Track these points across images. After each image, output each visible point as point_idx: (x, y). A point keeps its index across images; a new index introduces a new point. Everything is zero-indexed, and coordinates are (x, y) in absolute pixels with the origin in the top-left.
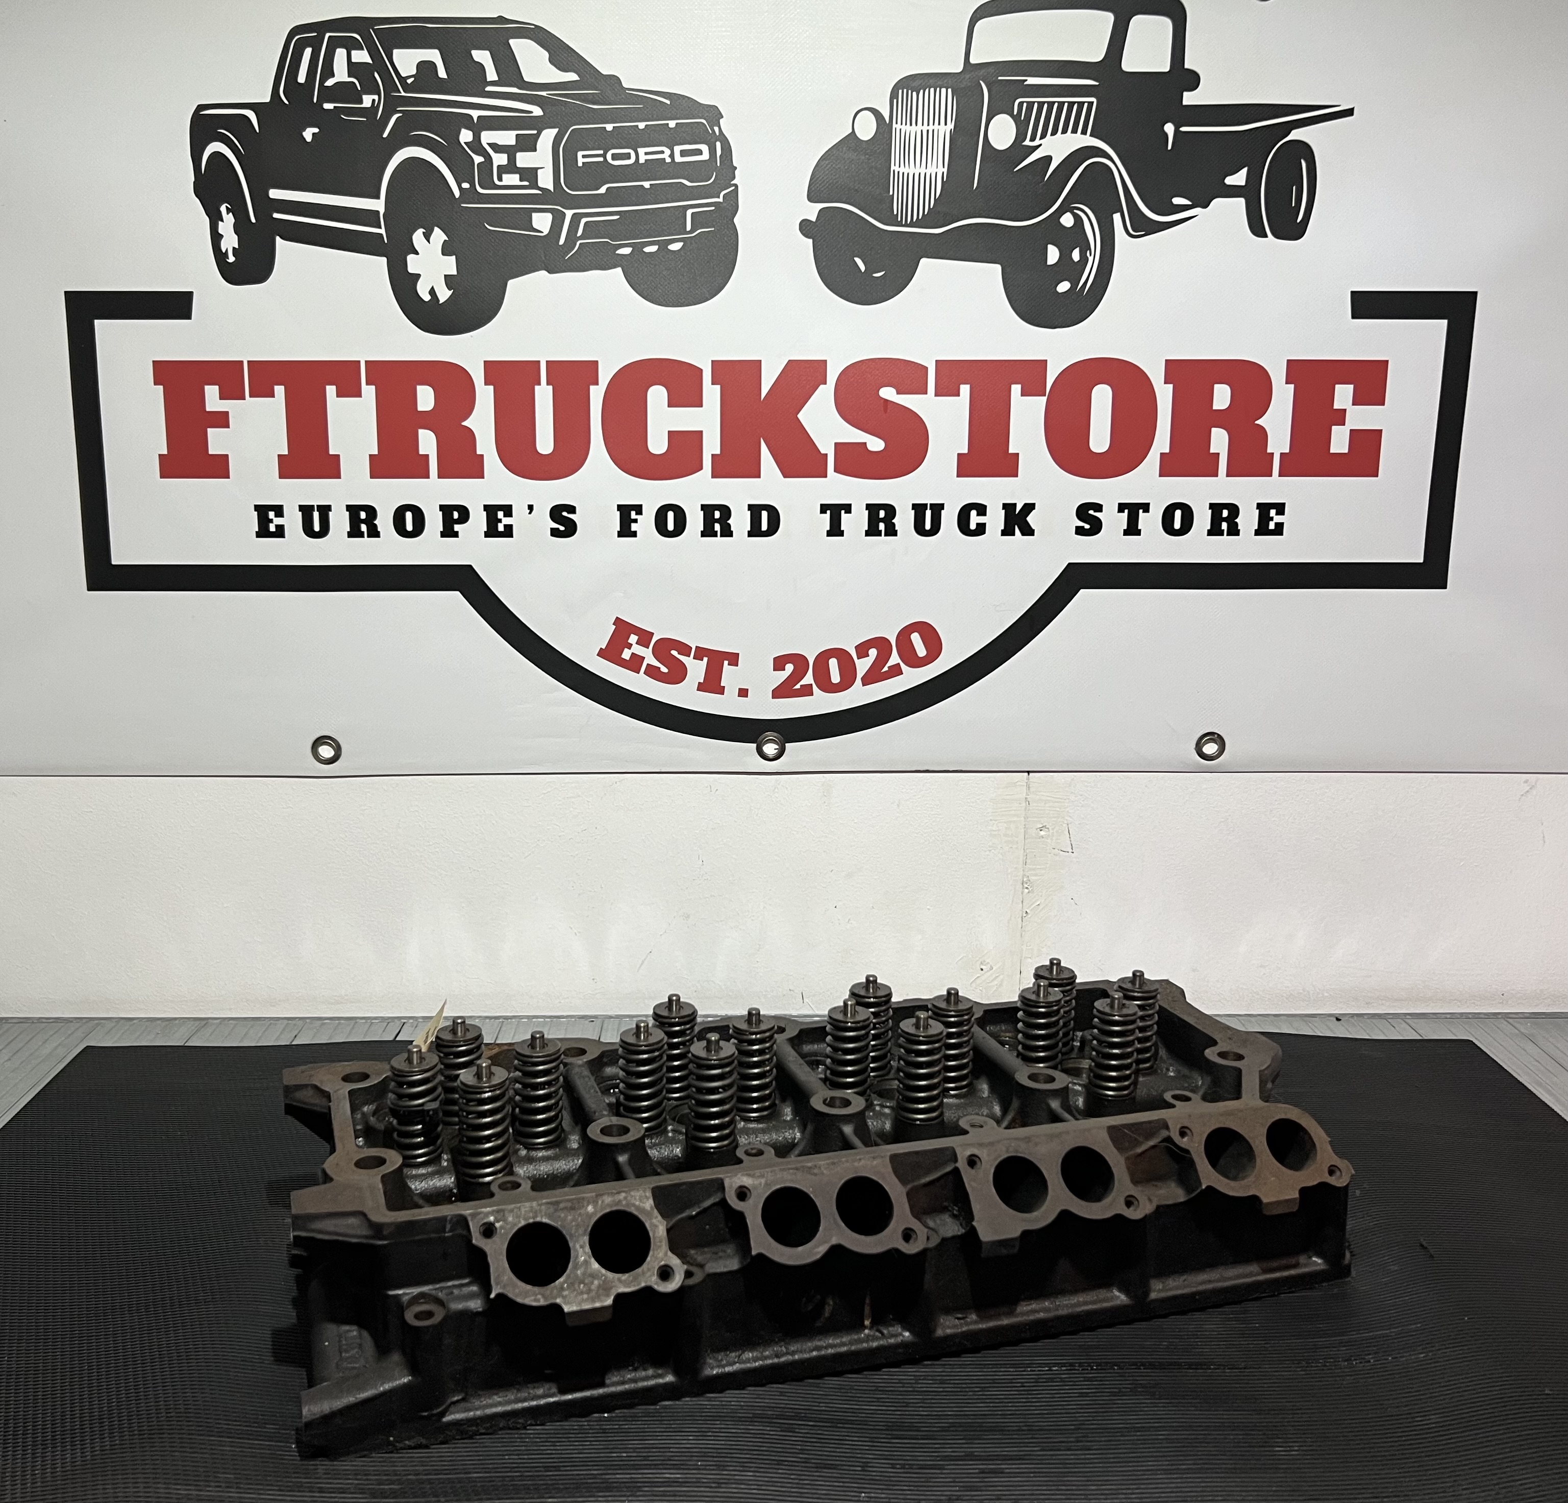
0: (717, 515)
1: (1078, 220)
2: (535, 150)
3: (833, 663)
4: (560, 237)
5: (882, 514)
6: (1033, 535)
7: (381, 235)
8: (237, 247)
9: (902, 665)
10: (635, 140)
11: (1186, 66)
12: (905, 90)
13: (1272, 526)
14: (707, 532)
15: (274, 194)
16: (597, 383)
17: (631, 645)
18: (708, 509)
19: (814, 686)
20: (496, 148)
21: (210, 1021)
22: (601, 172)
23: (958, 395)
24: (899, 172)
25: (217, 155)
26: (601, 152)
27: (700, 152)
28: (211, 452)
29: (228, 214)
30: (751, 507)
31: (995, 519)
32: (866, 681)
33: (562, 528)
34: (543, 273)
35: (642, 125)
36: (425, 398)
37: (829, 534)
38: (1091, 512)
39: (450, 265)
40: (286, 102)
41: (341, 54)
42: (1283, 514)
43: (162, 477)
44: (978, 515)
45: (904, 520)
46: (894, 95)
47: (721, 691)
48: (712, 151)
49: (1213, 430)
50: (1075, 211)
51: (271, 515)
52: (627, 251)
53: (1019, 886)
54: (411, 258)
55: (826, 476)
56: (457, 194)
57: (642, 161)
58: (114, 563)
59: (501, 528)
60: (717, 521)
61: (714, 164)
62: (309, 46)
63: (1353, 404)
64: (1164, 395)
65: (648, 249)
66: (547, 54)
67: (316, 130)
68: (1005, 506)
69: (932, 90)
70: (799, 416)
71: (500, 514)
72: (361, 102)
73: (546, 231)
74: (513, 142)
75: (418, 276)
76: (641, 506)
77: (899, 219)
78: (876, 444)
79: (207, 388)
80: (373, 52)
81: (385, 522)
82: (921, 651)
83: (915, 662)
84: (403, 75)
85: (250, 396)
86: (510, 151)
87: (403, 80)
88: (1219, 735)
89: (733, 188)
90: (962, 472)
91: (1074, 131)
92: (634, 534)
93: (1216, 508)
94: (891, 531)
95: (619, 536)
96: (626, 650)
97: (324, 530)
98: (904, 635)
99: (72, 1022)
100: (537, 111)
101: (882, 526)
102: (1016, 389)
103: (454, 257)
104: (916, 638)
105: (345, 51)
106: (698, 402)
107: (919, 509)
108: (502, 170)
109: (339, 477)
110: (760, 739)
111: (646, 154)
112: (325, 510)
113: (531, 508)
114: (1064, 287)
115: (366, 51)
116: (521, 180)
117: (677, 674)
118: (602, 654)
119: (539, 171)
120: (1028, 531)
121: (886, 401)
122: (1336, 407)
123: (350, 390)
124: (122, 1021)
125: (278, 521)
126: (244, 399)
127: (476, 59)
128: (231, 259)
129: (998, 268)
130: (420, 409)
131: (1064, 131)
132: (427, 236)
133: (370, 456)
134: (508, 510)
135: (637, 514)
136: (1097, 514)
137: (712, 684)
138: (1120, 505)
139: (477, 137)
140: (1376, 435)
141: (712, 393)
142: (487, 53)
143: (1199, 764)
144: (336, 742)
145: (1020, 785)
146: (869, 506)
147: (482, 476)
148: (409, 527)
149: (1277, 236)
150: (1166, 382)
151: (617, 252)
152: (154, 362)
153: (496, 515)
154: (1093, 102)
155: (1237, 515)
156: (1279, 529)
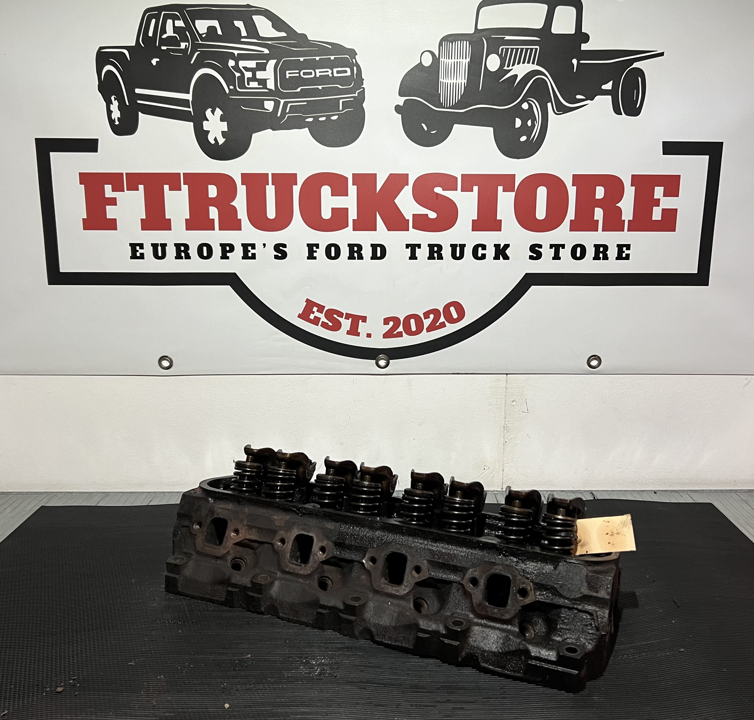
0: (356, 249)
1: (530, 106)
2: (265, 70)
3: (412, 321)
4: (278, 113)
5: (436, 249)
6: (509, 259)
7: (190, 111)
8: (120, 117)
9: (446, 322)
10: (315, 65)
11: (583, 31)
12: (446, 42)
13: (624, 255)
14: (351, 257)
15: (138, 91)
16: (296, 184)
17: (314, 312)
18: (351, 246)
19: (403, 333)
20: (246, 69)
21: (110, 493)
22: (298, 81)
23: (472, 191)
24: (443, 82)
25: (109, 72)
26: (298, 71)
27: (346, 72)
28: (108, 217)
29: (115, 101)
30: (372, 245)
31: (490, 252)
32: (429, 330)
33: (280, 255)
35: (317, 58)
36: (213, 191)
37: (410, 258)
38: (537, 248)
39: (224, 126)
40: (143, 46)
42: (629, 249)
43: (84, 229)
44: (482, 249)
45: (447, 252)
46: (440, 44)
47: (358, 334)
48: (352, 71)
49: (596, 208)
50: (529, 102)
51: (138, 248)
52: (310, 120)
53: (502, 429)
54: (205, 123)
55: (408, 230)
56: (227, 91)
57: (318, 76)
58: (61, 271)
59: (250, 255)
60: (356, 252)
61: (353, 77)
62: (154, 18)
63: (664, 196)
64: (572, 191)
65: (321, 119)
66: (271, 23)
67: (158, 60)
68: (495, 245)
69: (459, 42)
70: (396, 201)
71: (250, 248)
72: (180, 46)
73: (271, 110)
74: (254, 66)
75: (208, 132)
76: (318, 244)
77: (443, 105)
78: (432, 215)
79: (106, 186)
80: (186, 22)
81: (193, 252)
82: (455, 316)
83: (453, 321)
84: (201, 33)
85: (127, 190)
86: (253, 71)
87: (200, 35)
88: (598, 356)
89: (362, 89)
90: (474, 229)
91: (529, 62)
92: (315, 258)
93: (597, 247)
94: (440, 257)
95: (308, 259)
96: (312, 314)
97: (164, 256)
98: (447, 308)
99: (42, 494)
100: (266, 51)
101: (436, 255)
102: (500, 188)
103: (226, 122)
104: (452, 309)
105: (171, 21)
106: (346, 194)
107: (453, 247)
108: (249, 80)
109: (170, 230)
110: (377, 357)
111: (320, 72)
112: (164, 246)
113: (264, 245)
114: (523, 138)
115: (182, 21)
116: (258, 85)
117: (337, 326)
118: (300, 316)
119: (268, 80)
120: (506, 257)
121: (437, 194)
122: (655, 198)
123: (176, 187)
124: (67, 494)
125: (141, 251)
126: (124, 191)
127: (236, 25)
128: (117, 123)
129: (492, 129)
130: (210, 196)
131: (524, 62)
132: (213, 112)
133: (186, 219)
134: (253, 246)
135: (316, 248)
136: (540, 250)
137: (354, 331)
138: (551, 245)
139: (237, 64)
140: (675, 211)
141: (353, 190)
142: (242, 22)
143: (589, 371)
144: (170, 359)
145: (503, 380)
146: (429, 245)
147: (241, 230)
148: (205, 254)
149: (627, 114)
150: (573, 186)
151: (306, 120)
152: (79, 173)
153: (248, 248)
154: (537, 48)
155: (607, 250)
156: (627, 257)
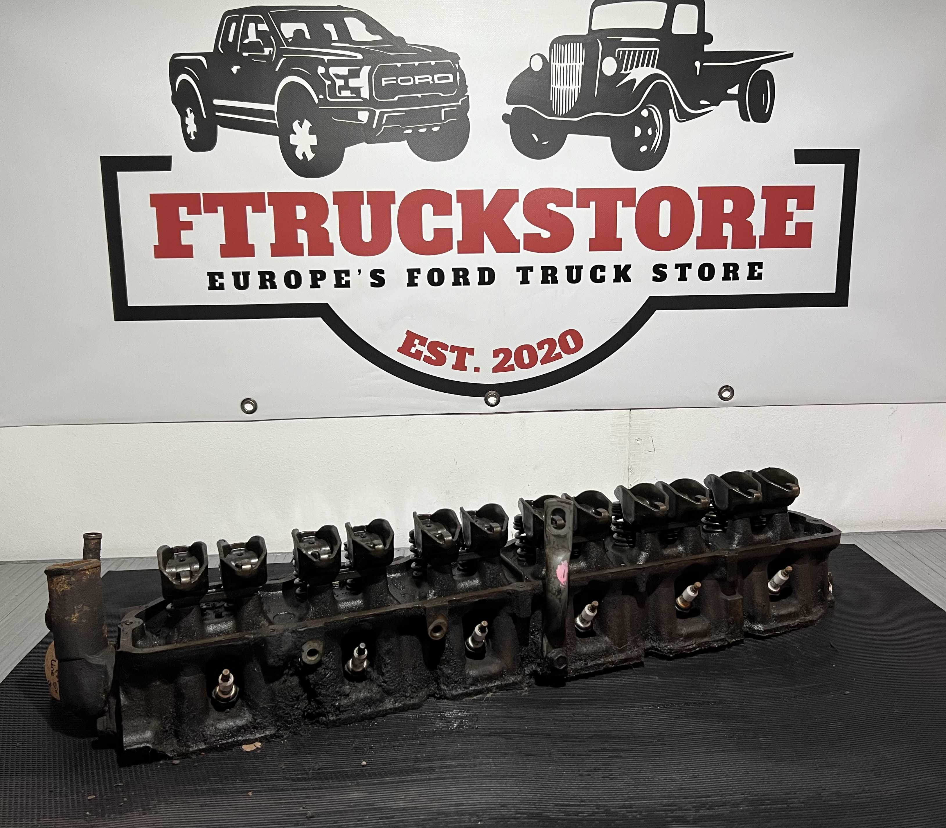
0: (461, 273)
1: (650, 113)
2: (359, 77)
3: (525, 353)
4: (373, 124)
5: (550, 272)
6: (630, 281)
7: (276, 124)
8: (196, 131)
9: (562, 353)
10: (413, 72)
11: (706, 31)
12: (557, 44)
14: (456, 283)
15: (216, 102)
16: (394, 203)
17: (416, 345)
18: (456, 271)
19: (515, 366)
20: (338, 76)
22: (395, 89)
23: (589, 207)
24: (555, 89)
25: (184, 81)
26: (395, 78)
27: (448, 78)
28: (183, 243)
29: (191, 113)
30: (479, 269)
31: (610, 274)
32: (543, 362)
33: (377, 282)
34: (364, 144)
35: (416, 64)
36: (301, 213)
37: (522, 283)
38: (661, 269)
39: (313, 140)
40: (222, 52)
41: (252, 26)
42: (762, 268)
43: (156, 258)
44: (601, 271)
45: (562, 275)
46: (552, 47)
47: (465, 369)
48: (455, 77)
49: (724, 224)
50: (649, 108)
51: (217, 277)
52: (409, 131)
53: (627, 471)
54: (292, 136)
55: (519, 252)
56: (317, 101)
57: (417, 83)
58: (129, 305)
59: (343, 282)
60: (461, 277)
61: (456, 84)
62: (234, 22)
63: (797, 209)
64: (698, 205)
65: (421, 131)
66: (364, 26)
67: (239, 67)
68: (615, 266)
69: (572, 44)
70: (504, 219)
71: (343, 275)
72: (263, 52)
73: (365, 121)
74: (346, 73)
75: (296, 146)
76: (420, 269)
77: (556, 113)
78: (546, 234)
79: (181, 209)
80: (270, 25)
81: (279, 280)
82: (572, 345)
83: (569, 351)
84: (286, 37)
85: (205, 212)
86: (345, 78)
87: (286, 40)
88: (730, 387)
89: (466, 97)
90: (592, 248)
91: (648, 66)
92: (416, 285)
93: (726, 266)
94: (555, 281)
95: (408, 286)
96: (413, 348)
97: (246, 285)
98: (563, 337)
100: (360, 56)
101: (550, 278)
102: (620, 204)
103: (315, 136)
104: (569, 338)
105: (254, 24)
106: (449, 213)
107: (569, 269)
108: (341, 88)
109: (254, 256)
110: (487, 394)
111: (419, 79)
112: (246, 275)
113: (360, 271)
114: (644, 149)
115: (265, 25)
116: (351, 94)
117: (441, 361)
118: (400, 350)
119: (361, 89)
120: (627, 280)
121: (550, 211)
122: (788, 211)
123: (259, 208)
125: (220, 281)
126: (200, 214)
127: (326, 28)
128: (193, 138)
129: (609, 139)
130: (298, 218)
131: (642, 66)
132: (301, 124)
133: (271, 244)
134: (347, 273)
135: (417, 274)
136: (664, 270)
137: (460, 365)
138: (676, 265)
139: (327, 71)
140: (810, 225)
141: (457, 208)
142: (332, 25)
143: (720, 403)
144: (254, 401)
145: (626, 417)
146: (542, 268)
147: (333, 255)
148: (293, 283)
149: (755, 120)
150: (699, 199)
151: (404, 132)
152: (150, 194)
153: (341, 275)
154: (657, 50)
155: (737, 269)
156: (760, 276)
